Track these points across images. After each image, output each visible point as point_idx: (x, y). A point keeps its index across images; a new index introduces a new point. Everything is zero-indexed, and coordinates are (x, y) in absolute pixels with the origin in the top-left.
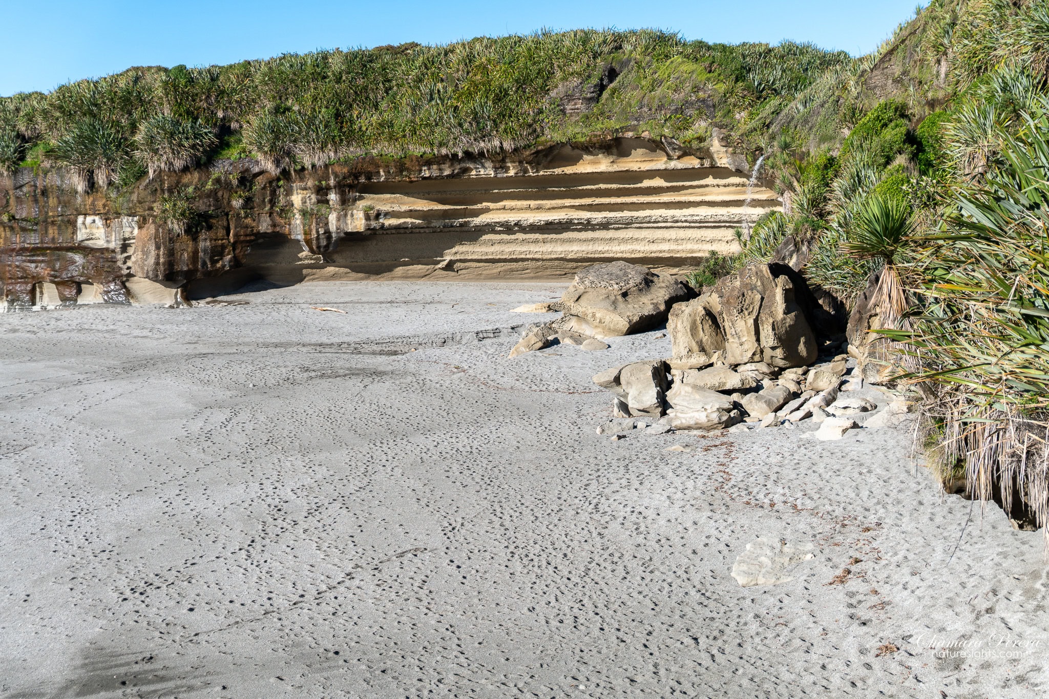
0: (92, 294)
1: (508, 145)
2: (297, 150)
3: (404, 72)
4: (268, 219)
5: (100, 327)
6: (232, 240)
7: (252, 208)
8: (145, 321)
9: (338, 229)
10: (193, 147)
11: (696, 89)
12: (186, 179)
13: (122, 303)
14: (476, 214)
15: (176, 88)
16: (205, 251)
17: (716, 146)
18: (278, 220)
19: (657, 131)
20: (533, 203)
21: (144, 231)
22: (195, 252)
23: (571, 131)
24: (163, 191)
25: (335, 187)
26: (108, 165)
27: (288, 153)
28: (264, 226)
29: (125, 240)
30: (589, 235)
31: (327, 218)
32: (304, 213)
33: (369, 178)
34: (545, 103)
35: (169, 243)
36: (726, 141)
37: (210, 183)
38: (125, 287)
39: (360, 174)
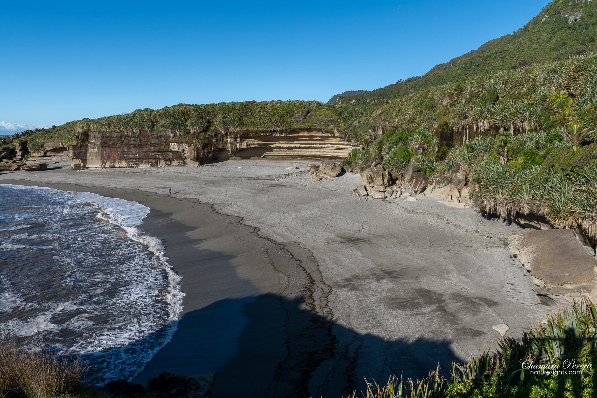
0: (175, 163)
1: (284, 129)
2: (230, 128)
3: (257, 109)
4: (222, 145)
5: (177, 172)
6: (212, 150)
7: (218, 142)
9: (239, 147)
10: (203, 127)
11: (330, 117)
12: (201, 134)
13: (183, 165)
14: (272, 144)
15: (197, 110)
16: (206, 153)
17: (336, 131)
18: (224, 145)
19: (321, 127)
20: (286, 142)
21: (191, 147)
22: (204, 153)
23: (299, 126)
24: (195, 137)
25: (239, 137)
26: (179, 130)
27: (228, 129)
28: (221, 147)
29: (184, 149)
30: (299, 150)
31: (237, 145)
32: (231, 143)
33: (247, 135)
34: (293, 119)
35: (197, 150)
36: (338, 130)
37: (207, 136)
38: (184, 161)
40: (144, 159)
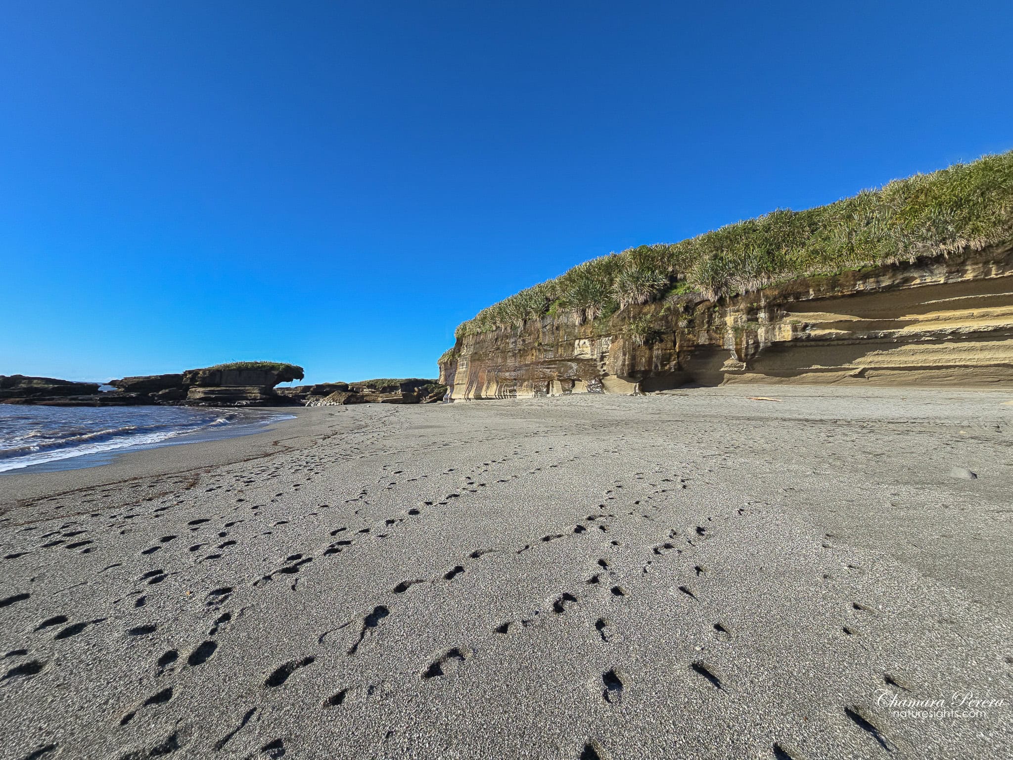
0: (581, 388)
1: (976, 246)
2: (734, 282)
4: (706, 334)
5: (582, 404)
6: (677, 351)
7: (694, 327)
8: (614, 401)
9: (766, 339)
10: (652, 287)
12: (645, 310)
13: (599, 392)
14: (903, 325)
16: (657, 357)
18: (714, 335)
21: (616, 344)
22: (651, 358)
24: (629, 318)
25: (765, 307)
26: (594, 306)
27: (726, 285)
28: (703, 340)
29: (603, 353)
31: (756, 332)
32: (736, 329)
33: (798, 297)
35: (633, 352)
37: (663, 311)
38: (602, 383)
39: (789, 295)
40: (525, 380)
